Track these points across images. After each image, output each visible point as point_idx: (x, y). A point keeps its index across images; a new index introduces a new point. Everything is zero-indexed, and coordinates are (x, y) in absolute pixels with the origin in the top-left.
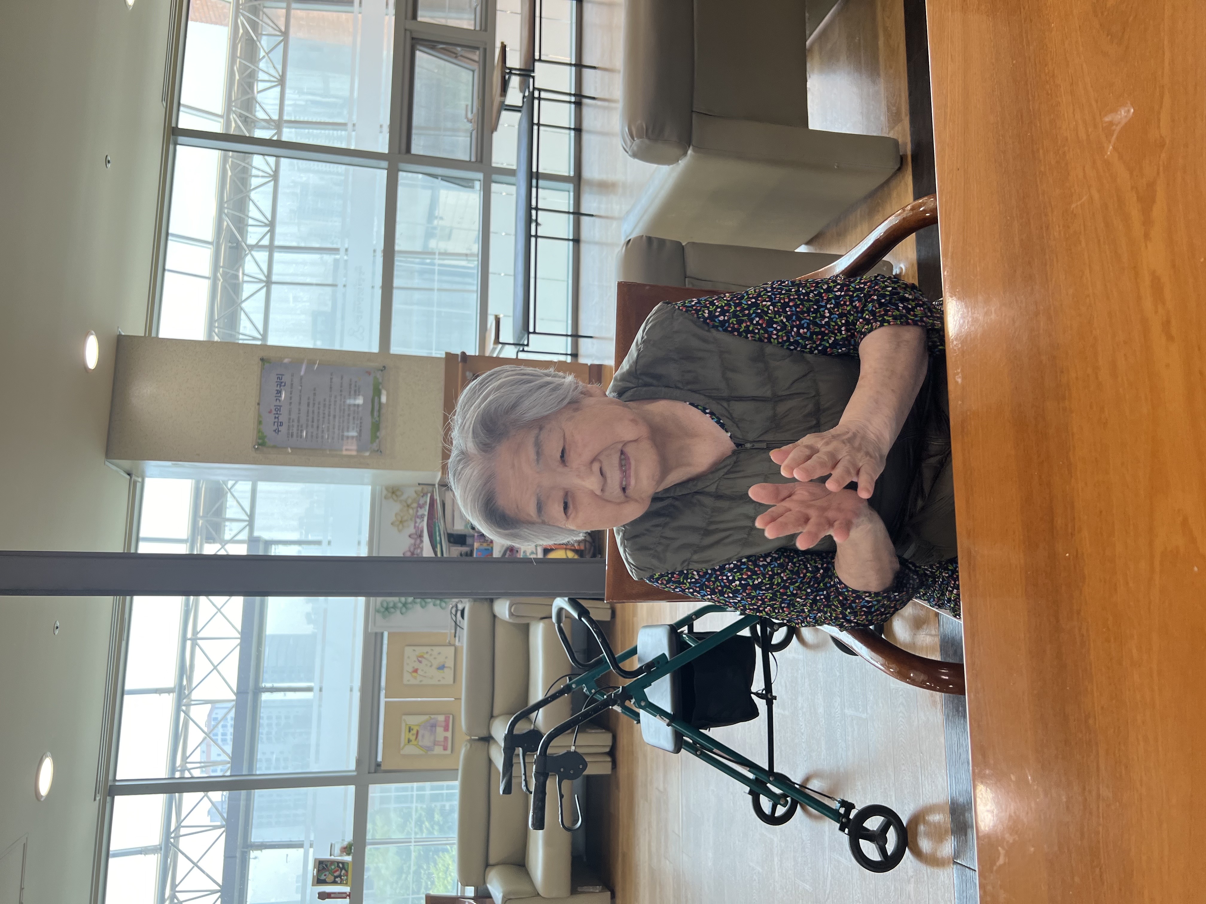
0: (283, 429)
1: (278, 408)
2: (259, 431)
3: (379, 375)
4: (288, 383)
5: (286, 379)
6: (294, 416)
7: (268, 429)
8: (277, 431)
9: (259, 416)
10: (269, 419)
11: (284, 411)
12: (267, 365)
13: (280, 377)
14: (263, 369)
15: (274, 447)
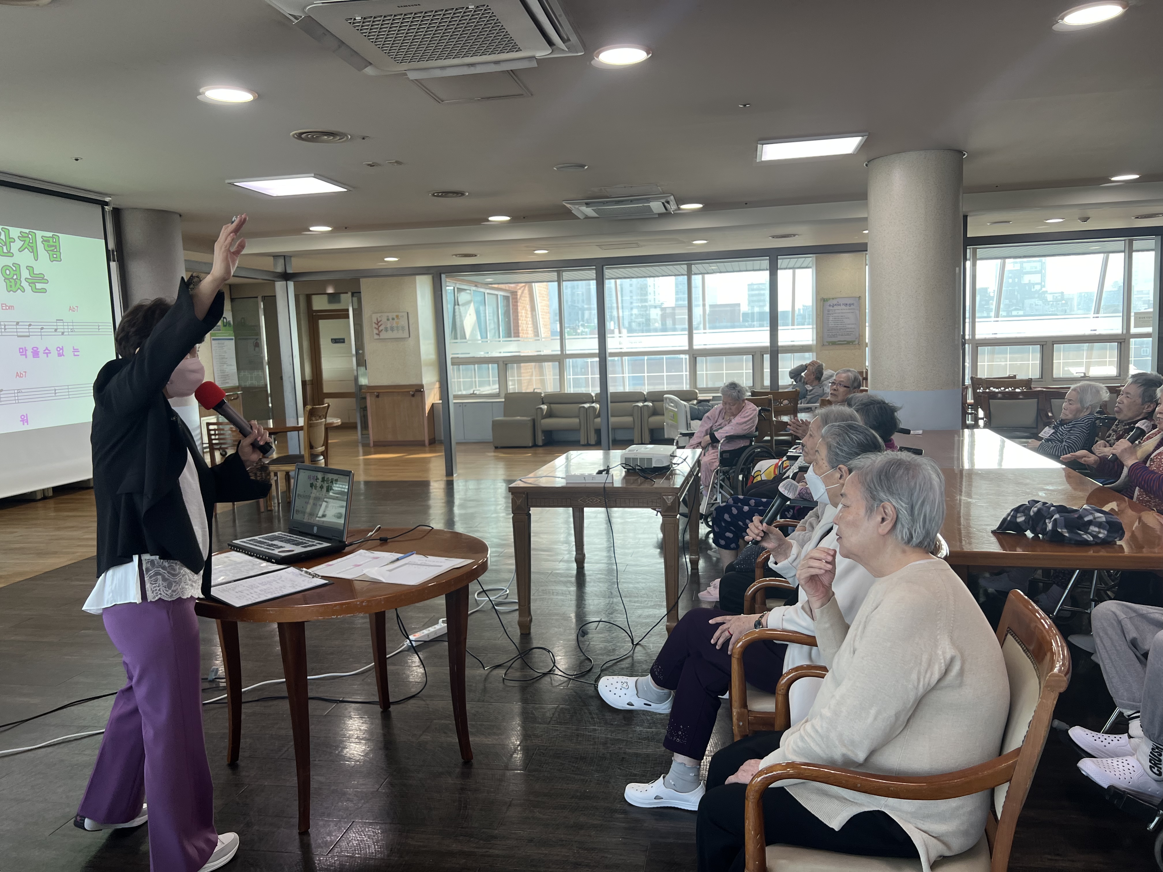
0: (831, 308)
1: (840, 305)
2: (830, 299)
3: (857, 342)
4: (850, 308)
5: (852, 307)
6: (837, 311)
7: (831, 302)
8: (830, 306)
9: (836, 298)
10: (835, 302)
11: (839, 307)
12: (858, 299)
13: (853, 304)
14: (856, 297)
15: (823, 305)
